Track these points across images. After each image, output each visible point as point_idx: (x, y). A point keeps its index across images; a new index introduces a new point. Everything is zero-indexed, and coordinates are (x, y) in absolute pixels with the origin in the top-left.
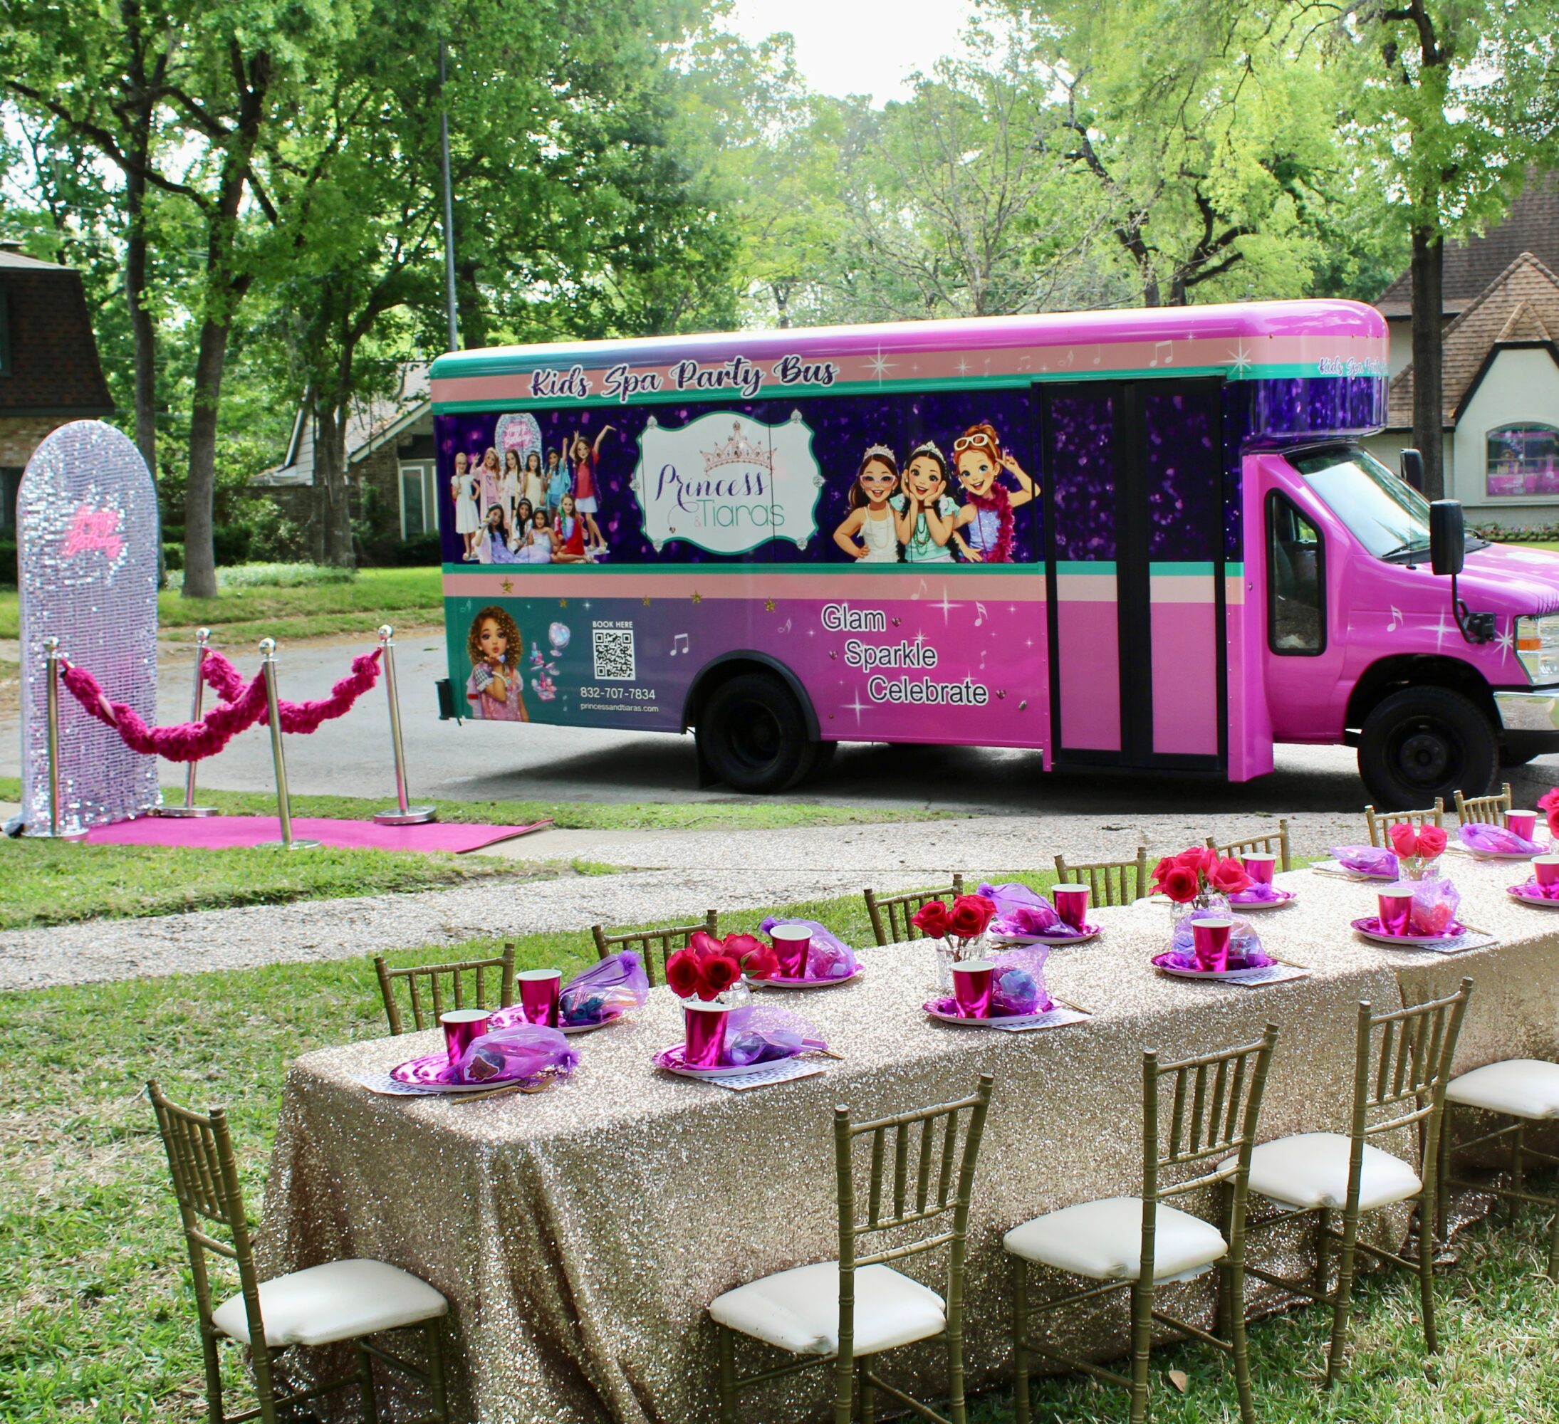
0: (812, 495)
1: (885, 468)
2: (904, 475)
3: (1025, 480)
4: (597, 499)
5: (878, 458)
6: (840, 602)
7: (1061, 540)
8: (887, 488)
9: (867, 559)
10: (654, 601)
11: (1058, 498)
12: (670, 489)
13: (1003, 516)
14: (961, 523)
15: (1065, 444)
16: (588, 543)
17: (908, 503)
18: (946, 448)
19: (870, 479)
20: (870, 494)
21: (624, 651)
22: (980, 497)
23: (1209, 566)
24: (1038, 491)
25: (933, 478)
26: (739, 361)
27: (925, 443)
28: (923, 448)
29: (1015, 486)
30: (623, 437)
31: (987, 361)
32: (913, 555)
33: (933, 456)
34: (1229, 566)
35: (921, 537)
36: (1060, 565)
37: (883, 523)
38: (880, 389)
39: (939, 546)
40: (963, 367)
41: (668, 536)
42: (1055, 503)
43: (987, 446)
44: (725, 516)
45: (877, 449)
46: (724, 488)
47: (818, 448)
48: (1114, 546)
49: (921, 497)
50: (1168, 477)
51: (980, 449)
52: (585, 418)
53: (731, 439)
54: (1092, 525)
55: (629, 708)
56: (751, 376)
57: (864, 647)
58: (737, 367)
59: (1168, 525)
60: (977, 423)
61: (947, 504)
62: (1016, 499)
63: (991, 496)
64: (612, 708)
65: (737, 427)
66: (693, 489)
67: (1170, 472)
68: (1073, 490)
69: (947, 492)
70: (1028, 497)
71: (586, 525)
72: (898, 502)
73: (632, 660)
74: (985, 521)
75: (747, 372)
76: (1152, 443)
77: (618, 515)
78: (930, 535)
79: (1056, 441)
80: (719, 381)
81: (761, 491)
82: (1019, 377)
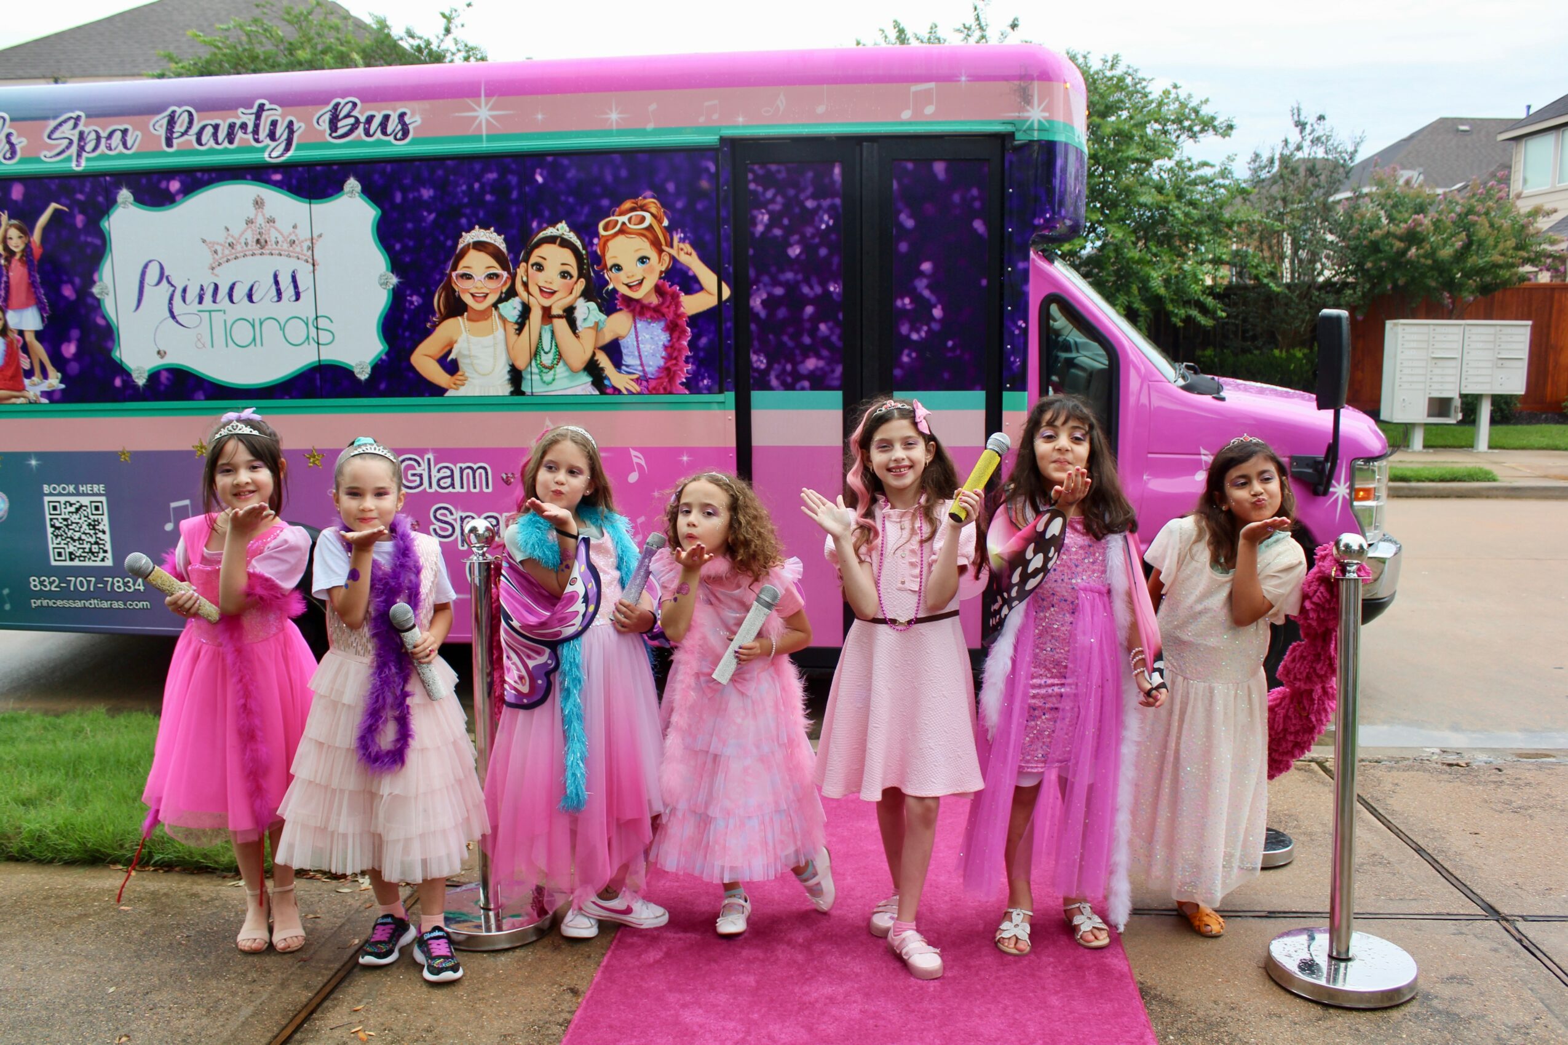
0: (379, 300)
1: (492, 262)
2: (521, 271)
3: (707, 277)
4: (41, 310)
5: (479, 246)
6: (421, 452)
7: (759, 361)
8: (495, 289)
9: (462, 392)
10: (136, 455)
11: (756, 302)
12: (156, 296)
13: (672, 328)
14: (607, 338)
15: (769, 227)
16: (29, 374)
17: (526, 311)
18: (586, 231)
19: (467, 277)
20: (467, 299)
21: (93, 526)
22: (638, 301)
23: (979, 397)
24: (726, 292)
25: (565, 275)
26: (261, 108)
27: (553, 223)
28: (550, 231)
29: (691, 285)
30: (80, 220)
31: (653, 107)
32: (533, 384)
33: (565, 243)
34: (1008, 396)
35: (547, 359)
36: (757, 396)
37: (488, 340)
38: (485, 146)
39: (573, 371)
40: (614, 116)
41: (155, 363)
42: (751, 310)
43: (650, 228)
44: (243, 333)
45: (478, 234)
46: (240, 293)
47: (385, 233)
48: (839, 370)
49: (546, 303)
50: (922, 274)
51: (640, 234)
52: (17, 193)
53: (249, 222)
54: (807, 340)
55: (106, 605)
56: (281, 130)
57: (458, 514)
58: (258, 116)
59: (922, 341)
60: (635, 196)
61: (587, 312)
62: (693, 304)
63: (654, 300)
64: (79, 604)
65: (259, 203)
66: (192, 294)
67: (926, 266)
68: (779, 291)
69: (587, 295)
70: (712, 301)
71: (25, 348)
72: (511, 309)
73: (107, 537)
74: (644, 336)
75: (274, 124)
76: (900, 226)
77: (75, 333)
78: (560, 356)
79: (754, 222)
80: (231, 137)
81: (298, 296)
82: (699, 131)
